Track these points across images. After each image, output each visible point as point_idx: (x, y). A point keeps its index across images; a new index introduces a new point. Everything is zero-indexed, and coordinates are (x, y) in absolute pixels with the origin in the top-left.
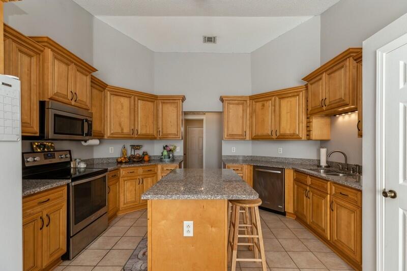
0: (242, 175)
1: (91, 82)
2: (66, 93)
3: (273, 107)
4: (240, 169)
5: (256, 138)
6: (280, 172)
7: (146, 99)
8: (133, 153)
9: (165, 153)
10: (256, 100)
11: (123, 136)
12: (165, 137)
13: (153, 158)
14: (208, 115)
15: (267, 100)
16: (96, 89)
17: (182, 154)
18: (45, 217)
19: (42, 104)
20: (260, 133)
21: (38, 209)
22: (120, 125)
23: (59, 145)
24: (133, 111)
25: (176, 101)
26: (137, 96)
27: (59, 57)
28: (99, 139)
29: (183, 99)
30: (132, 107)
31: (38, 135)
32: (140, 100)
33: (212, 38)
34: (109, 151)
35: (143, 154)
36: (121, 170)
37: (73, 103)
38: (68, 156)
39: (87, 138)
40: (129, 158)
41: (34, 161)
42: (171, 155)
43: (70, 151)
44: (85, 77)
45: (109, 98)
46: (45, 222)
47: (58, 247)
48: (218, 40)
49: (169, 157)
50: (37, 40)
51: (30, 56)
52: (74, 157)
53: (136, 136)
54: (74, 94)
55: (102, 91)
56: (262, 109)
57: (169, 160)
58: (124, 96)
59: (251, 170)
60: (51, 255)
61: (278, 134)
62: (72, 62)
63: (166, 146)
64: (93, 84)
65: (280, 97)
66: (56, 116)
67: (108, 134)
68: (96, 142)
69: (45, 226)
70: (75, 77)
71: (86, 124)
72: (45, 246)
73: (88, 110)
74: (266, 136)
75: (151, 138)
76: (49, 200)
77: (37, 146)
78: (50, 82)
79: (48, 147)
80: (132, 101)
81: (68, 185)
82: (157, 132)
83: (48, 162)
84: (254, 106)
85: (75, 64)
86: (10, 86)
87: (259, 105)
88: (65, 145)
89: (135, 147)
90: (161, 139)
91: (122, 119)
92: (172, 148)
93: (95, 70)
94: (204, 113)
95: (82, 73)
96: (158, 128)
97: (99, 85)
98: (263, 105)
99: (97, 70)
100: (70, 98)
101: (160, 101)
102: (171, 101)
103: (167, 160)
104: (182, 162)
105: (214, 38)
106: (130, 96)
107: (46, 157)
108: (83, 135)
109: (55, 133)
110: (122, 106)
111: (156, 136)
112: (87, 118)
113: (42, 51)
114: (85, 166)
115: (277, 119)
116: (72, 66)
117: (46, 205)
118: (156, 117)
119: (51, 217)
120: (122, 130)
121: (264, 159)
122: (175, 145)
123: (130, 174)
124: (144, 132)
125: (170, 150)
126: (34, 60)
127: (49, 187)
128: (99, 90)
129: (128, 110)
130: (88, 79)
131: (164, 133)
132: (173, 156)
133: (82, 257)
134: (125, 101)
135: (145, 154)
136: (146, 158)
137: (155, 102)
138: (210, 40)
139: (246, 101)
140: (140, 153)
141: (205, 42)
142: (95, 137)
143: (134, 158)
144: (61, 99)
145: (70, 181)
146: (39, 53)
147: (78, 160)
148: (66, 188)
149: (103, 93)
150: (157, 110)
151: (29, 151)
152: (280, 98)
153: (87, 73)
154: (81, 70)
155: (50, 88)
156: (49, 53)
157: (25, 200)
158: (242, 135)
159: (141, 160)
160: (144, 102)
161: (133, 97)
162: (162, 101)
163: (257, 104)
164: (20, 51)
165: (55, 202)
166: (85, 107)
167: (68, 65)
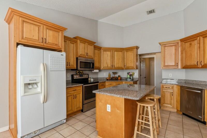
0: (172, 91)
1: (94, 47)
2: (84, 54)
3: (199, 45)
4: (171, 87)
5: (185, 67)
6: (200, 92)
7: (118, 51)
8: (114, 76)
9: (129, 76)
10: (185, 42)
11: (108, 68)
12: (128, 68)
13: (123, 79)
14: (157, 54)
15: (194, 40)
16: (97, 50)
17: (137, 77)
18: (75, 95)
19: (77, 58)
20: (188, 64)
21: (73, 92)
22: (107, 63)
23: (85, 72)
24: (113, 57)
25: (133, 50)
26: (114, 50)
27: (82, 42)
28: (99, 70)
29: (137, 48)
30: (112, 55)
31: (76, 69)
32: (115, 51)
33: (152, 11)
34: (104, 75)
35: (118, 77)
36: (106, 83)
37: (87, 57)
38: (87, 76)
39: (92, 69)
40: (112, 78)
41: (77, 77)
42: (131, 77)
43: (88, 74)
44: (91, 47)
45: (102, 52)
46: (75, 97)
47: (79, 106)
48: (156, 10)
49: (130, 78)
50: (75, 38)
51: (74, 44)
52: (89, 76)
53: (114, 68)
54: (87, 54)
55: (99, 50)
56: (190, 47)
57: (130, 80)
58: (108, 51)
59: (179, 89)
60: (77, 108)
61: (203, 64)
62: (86, 42)
63: (129, 73)
64: (95, 48)
65: (204, 36)
66: (80, 62)
67: (102, 68)
68: (97, 71)
69: (75, 98)
70: (88, 47)
71: (91, 64)
72: (75, 105)
73: (93, 59)
74: (193, 65)
75: (122, 69)
76: (76, 90)
77: (78, 72)
78: (79, 51)
79: (81, 73)
80: (112, 52)
81: (83, 86)
82: (124, 66)
83: (80, 78)
84: (184, 46)
85: (88, 43)
86: (63, 55)
87: (188, 44)
88: (87, 72)
89: (114, 73)
90: (126, 69)
91: (108, 61)
92: (131, 73)
93: (95, 43)
94: (155, 53)
95: (90, 45)
96: (124, 64)
97: (98, 48)
98: (191, 44)
99: (96, 43)
100: (85, 55)
101: (125, 50)
102: (131, 50)
103: (129, 80)
104: (138, 81)
105: (153, 10)
106: (111, 50)
107: (80, 76)
108: (90, 68)
109: (80, 68)
110: (108, 56)
111: (123, 68)
112: (92, 62)
113: (77, 41)
114: (93, 80)
115: (202, 52)
116: (87, 44)
117: (75, 91)
118: (123, 58)
119: (77, 95)
120: (108, 65)
121: (194, 82)
122: (134, 72)
123: (110, 85)
124: (117, 66)
125: (131, 75)
126: (75, 44)
127: (76, 86)
128: (98, 50)
129: (110, 56)
130: (93, 47)
131: (127, 66)
132: (133, 78)
133: (87, 112)
134: (109, 53)
135: (119, 76)
136: (119, 78)
137: (123, 52)
138: (151, 12)
139: (178, 43)
140: (117, 76)
141: (148, 14)
142: (96, 69)
143: (113, 78)
144: (82, 56)
145: (83, 85)
146: (76, 42)
147: (91, 78)
148: (82, 87)
149: (100, 51)
150: (124, 55)
151: (76, 74)
152: (204, 38)
153: (92, 45)
154: (90, 44)
155: (79, 53)
156: (79, 41)
157: (67, 89)
158: (174, 66)
159: (116, 79)
160: (117, 52)
161: (112, 51)
162: (126, 50)
163: (186, 44)
164: (71, 43)
165: (78, 91)
166: (91, 58)
167: (85, 43)
